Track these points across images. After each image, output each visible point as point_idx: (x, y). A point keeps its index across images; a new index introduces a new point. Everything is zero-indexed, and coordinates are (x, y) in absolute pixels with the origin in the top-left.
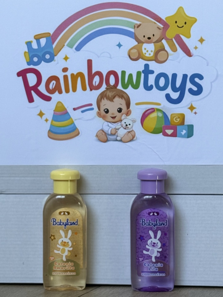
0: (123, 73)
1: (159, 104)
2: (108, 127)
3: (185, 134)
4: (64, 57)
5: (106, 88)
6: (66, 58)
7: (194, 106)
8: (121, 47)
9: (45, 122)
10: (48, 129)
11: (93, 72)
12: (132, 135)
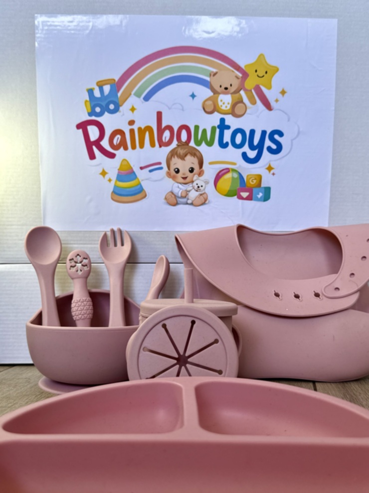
0: (197, 127)
1: (235, 164)
2: (179, 189)
3: (261, 197)
4: (131, 107)
5: (177, 145)
6: (133, 109)
7: (272, 166)
8: (195, 98)
9: (108, 182)
10: (112, 190)
11: (163, 125)
12: (204, 198)
